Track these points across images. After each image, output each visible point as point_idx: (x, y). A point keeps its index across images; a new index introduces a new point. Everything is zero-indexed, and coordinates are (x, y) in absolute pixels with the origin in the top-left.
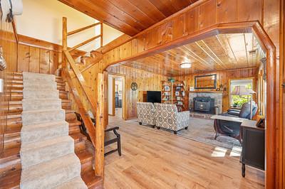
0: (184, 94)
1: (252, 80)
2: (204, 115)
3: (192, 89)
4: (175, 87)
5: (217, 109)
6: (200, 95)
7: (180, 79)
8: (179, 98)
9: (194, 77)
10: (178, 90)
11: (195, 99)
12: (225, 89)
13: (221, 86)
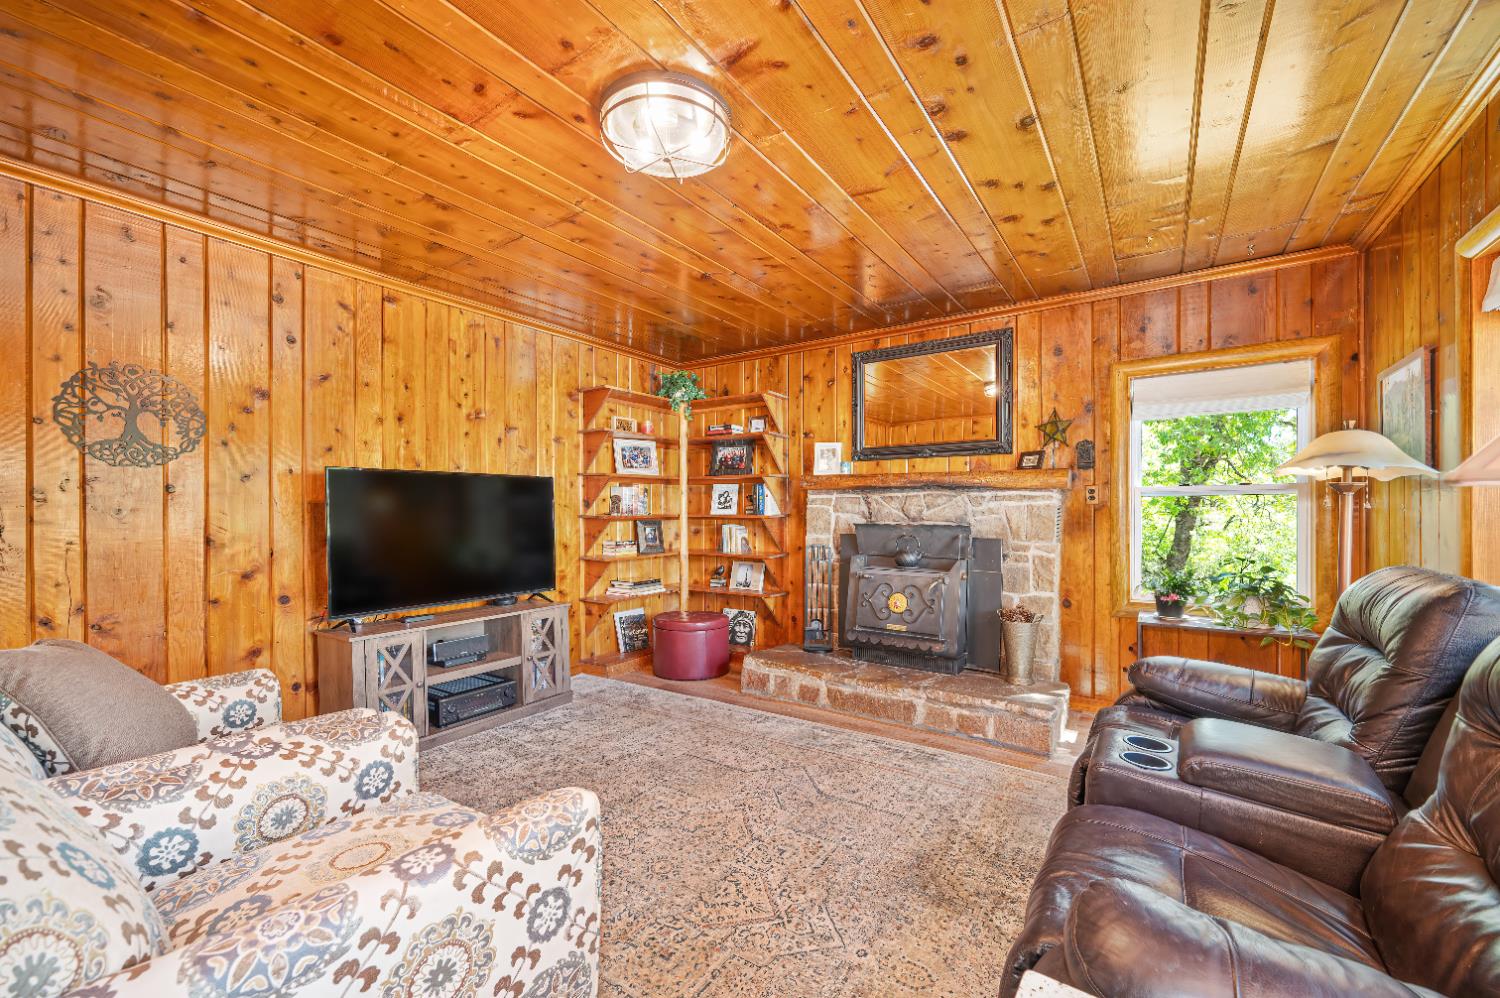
0: (771, 507)
1: (1306, 369)
2: (919, 697)
3: (830, 459)
4: (705, 445)
5: (1021, 632)
6: (890, 509)
7: (746, 378)
8: (735, 539)
9: (843, 362)
10: (729, 469)
11: (849, 542)
12: (1085, 458)
13: (1052, 429)
